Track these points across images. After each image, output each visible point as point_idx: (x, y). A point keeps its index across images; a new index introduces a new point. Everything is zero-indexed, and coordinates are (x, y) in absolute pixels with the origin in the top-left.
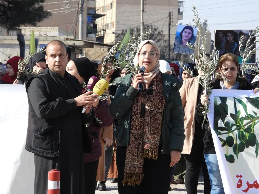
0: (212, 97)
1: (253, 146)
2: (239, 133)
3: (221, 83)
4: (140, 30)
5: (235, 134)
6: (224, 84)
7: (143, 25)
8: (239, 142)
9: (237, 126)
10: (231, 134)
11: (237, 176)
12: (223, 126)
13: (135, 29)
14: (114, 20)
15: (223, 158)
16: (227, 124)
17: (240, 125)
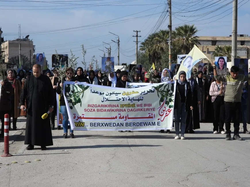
0: (64, 84)
1: (79, 103)
2: (74, 98)
3: (66, 78)
4: (19, 57)
5: (72, 98)
6: (67, 79)
7: (20, 55)
8: (74, 101)
9: (74, 95)
10: (71, 98)
11: (74, 114)
12: (68, 95)
13: (17, 57)
14: (8, 53)
15: (69, 108)
16: (70, 94)
17: (75, 95)
